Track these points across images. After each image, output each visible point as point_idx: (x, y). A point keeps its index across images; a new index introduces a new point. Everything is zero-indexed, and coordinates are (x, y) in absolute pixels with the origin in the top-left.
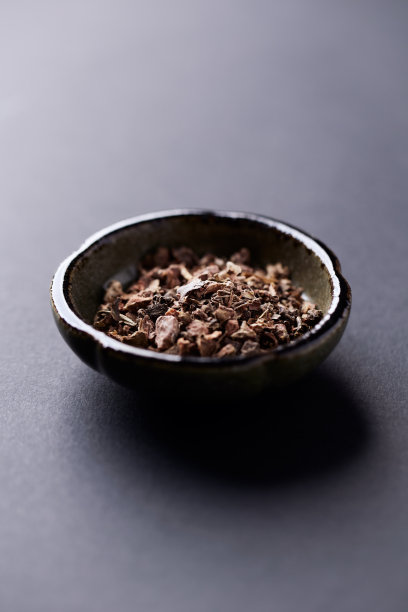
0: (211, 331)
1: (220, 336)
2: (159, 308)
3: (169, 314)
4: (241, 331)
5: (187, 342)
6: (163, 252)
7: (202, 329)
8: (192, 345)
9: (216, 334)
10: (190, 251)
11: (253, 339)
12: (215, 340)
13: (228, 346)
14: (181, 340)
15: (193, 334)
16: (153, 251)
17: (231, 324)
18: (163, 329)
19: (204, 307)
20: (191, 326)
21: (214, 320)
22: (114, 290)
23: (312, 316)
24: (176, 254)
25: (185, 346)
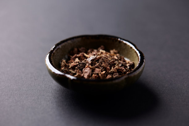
0: (102, 71)
1: (105, 73)
2: (82, 66)
3: (86, 67)
4: (112, 70)
5: (96, 75)
6: (76, 49)
7: (99, 71)
8: (98, 76)
9: (104, 72)
10: (84, 48)
11: (116, 72)
12: (104, 74)
13: (108, 76)
14: (94, 75)
15: (97, 73)
16: (73, 49)
17: (108, 69)
18: (86, 72)
19: (98, 64)
20: (96, 70)
21: (102, 68)
22: (64, 63)
23: (131, 64)
24: (80, 50)
25: (96, 76)
